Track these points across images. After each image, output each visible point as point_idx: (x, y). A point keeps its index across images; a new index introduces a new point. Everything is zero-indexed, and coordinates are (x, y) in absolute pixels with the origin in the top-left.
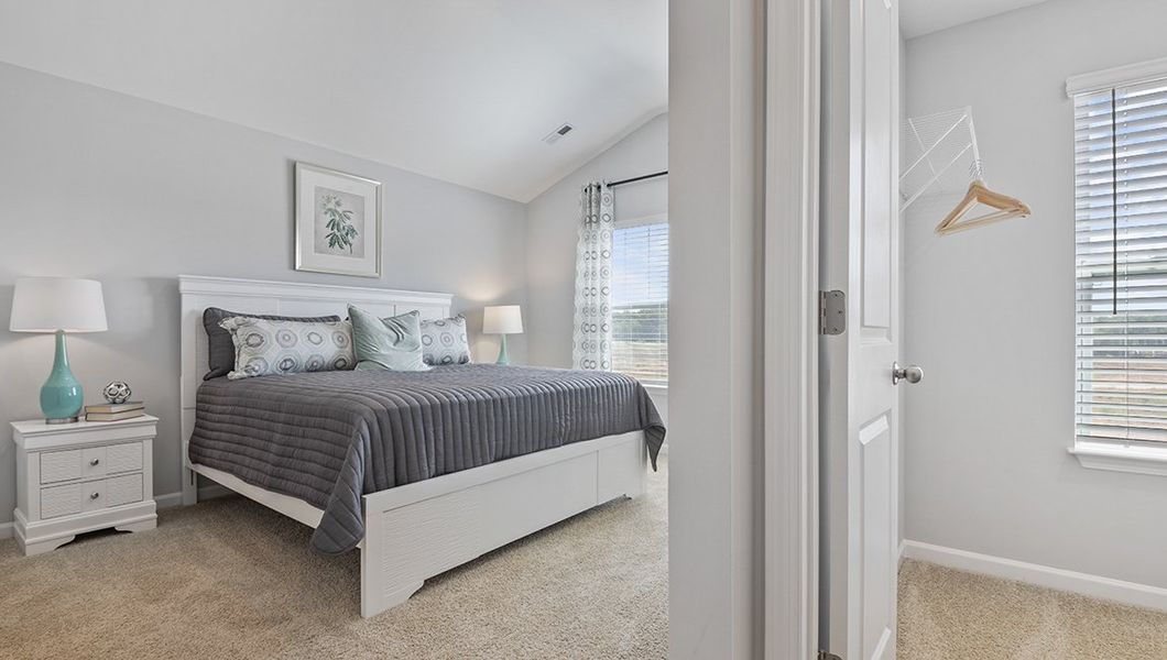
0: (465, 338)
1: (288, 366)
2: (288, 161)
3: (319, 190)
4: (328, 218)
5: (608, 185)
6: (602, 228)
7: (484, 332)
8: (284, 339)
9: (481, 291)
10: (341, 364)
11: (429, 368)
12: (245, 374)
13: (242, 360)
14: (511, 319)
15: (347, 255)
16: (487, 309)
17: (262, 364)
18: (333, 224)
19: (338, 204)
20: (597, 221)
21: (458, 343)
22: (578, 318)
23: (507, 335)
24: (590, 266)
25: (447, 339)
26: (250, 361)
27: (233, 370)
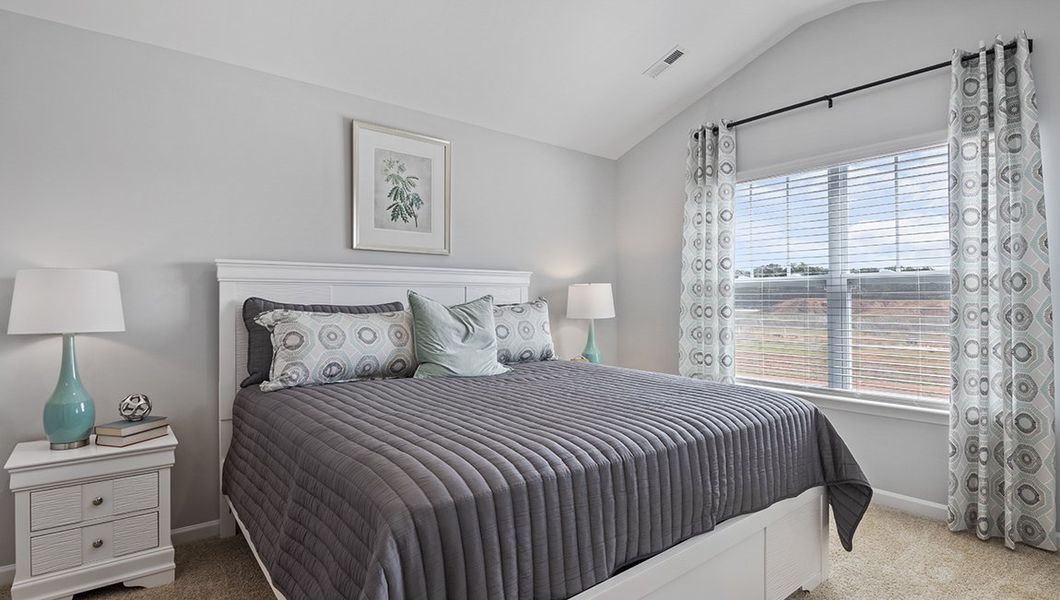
0: (547, 328)
1: (334, 372)
2: (345, 119)
3: (379, 153)
4: (390, 186)
5: (729, 126)
6: (720, 182)
7: (568, 316)
8: (330, 338)
9: (563, 267)
10: (399, 366)
11: (506, 370)
12: (280, 385)
13: (279, 366)
14: (600, 300)
15: (410, 230)
16: (572, 289)
17: (300, 371)
18: (396, 193)
19: (401, 168)
20: (714, 174)
21: (539, 334)
22: (687, 299)
23: (595, 320)
24: (704, 232)
25: (526, 330)
26: (287, 367)
27: (268, 380)
